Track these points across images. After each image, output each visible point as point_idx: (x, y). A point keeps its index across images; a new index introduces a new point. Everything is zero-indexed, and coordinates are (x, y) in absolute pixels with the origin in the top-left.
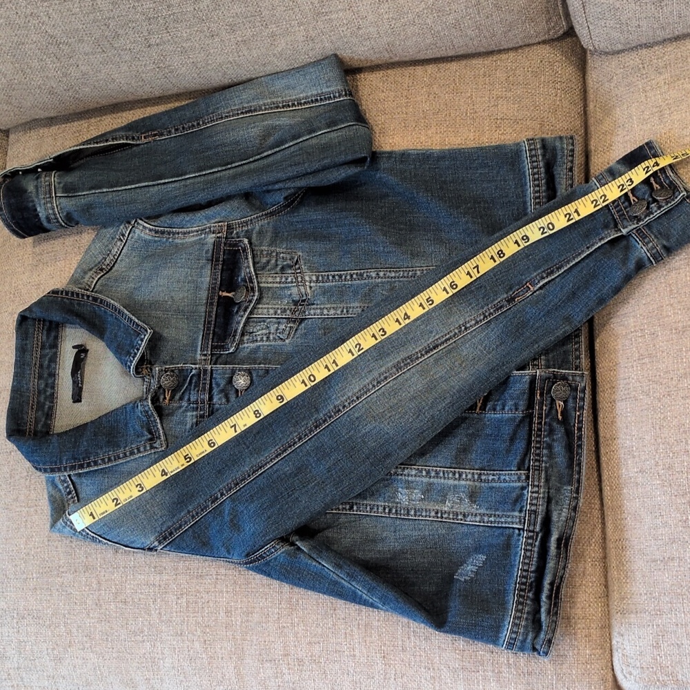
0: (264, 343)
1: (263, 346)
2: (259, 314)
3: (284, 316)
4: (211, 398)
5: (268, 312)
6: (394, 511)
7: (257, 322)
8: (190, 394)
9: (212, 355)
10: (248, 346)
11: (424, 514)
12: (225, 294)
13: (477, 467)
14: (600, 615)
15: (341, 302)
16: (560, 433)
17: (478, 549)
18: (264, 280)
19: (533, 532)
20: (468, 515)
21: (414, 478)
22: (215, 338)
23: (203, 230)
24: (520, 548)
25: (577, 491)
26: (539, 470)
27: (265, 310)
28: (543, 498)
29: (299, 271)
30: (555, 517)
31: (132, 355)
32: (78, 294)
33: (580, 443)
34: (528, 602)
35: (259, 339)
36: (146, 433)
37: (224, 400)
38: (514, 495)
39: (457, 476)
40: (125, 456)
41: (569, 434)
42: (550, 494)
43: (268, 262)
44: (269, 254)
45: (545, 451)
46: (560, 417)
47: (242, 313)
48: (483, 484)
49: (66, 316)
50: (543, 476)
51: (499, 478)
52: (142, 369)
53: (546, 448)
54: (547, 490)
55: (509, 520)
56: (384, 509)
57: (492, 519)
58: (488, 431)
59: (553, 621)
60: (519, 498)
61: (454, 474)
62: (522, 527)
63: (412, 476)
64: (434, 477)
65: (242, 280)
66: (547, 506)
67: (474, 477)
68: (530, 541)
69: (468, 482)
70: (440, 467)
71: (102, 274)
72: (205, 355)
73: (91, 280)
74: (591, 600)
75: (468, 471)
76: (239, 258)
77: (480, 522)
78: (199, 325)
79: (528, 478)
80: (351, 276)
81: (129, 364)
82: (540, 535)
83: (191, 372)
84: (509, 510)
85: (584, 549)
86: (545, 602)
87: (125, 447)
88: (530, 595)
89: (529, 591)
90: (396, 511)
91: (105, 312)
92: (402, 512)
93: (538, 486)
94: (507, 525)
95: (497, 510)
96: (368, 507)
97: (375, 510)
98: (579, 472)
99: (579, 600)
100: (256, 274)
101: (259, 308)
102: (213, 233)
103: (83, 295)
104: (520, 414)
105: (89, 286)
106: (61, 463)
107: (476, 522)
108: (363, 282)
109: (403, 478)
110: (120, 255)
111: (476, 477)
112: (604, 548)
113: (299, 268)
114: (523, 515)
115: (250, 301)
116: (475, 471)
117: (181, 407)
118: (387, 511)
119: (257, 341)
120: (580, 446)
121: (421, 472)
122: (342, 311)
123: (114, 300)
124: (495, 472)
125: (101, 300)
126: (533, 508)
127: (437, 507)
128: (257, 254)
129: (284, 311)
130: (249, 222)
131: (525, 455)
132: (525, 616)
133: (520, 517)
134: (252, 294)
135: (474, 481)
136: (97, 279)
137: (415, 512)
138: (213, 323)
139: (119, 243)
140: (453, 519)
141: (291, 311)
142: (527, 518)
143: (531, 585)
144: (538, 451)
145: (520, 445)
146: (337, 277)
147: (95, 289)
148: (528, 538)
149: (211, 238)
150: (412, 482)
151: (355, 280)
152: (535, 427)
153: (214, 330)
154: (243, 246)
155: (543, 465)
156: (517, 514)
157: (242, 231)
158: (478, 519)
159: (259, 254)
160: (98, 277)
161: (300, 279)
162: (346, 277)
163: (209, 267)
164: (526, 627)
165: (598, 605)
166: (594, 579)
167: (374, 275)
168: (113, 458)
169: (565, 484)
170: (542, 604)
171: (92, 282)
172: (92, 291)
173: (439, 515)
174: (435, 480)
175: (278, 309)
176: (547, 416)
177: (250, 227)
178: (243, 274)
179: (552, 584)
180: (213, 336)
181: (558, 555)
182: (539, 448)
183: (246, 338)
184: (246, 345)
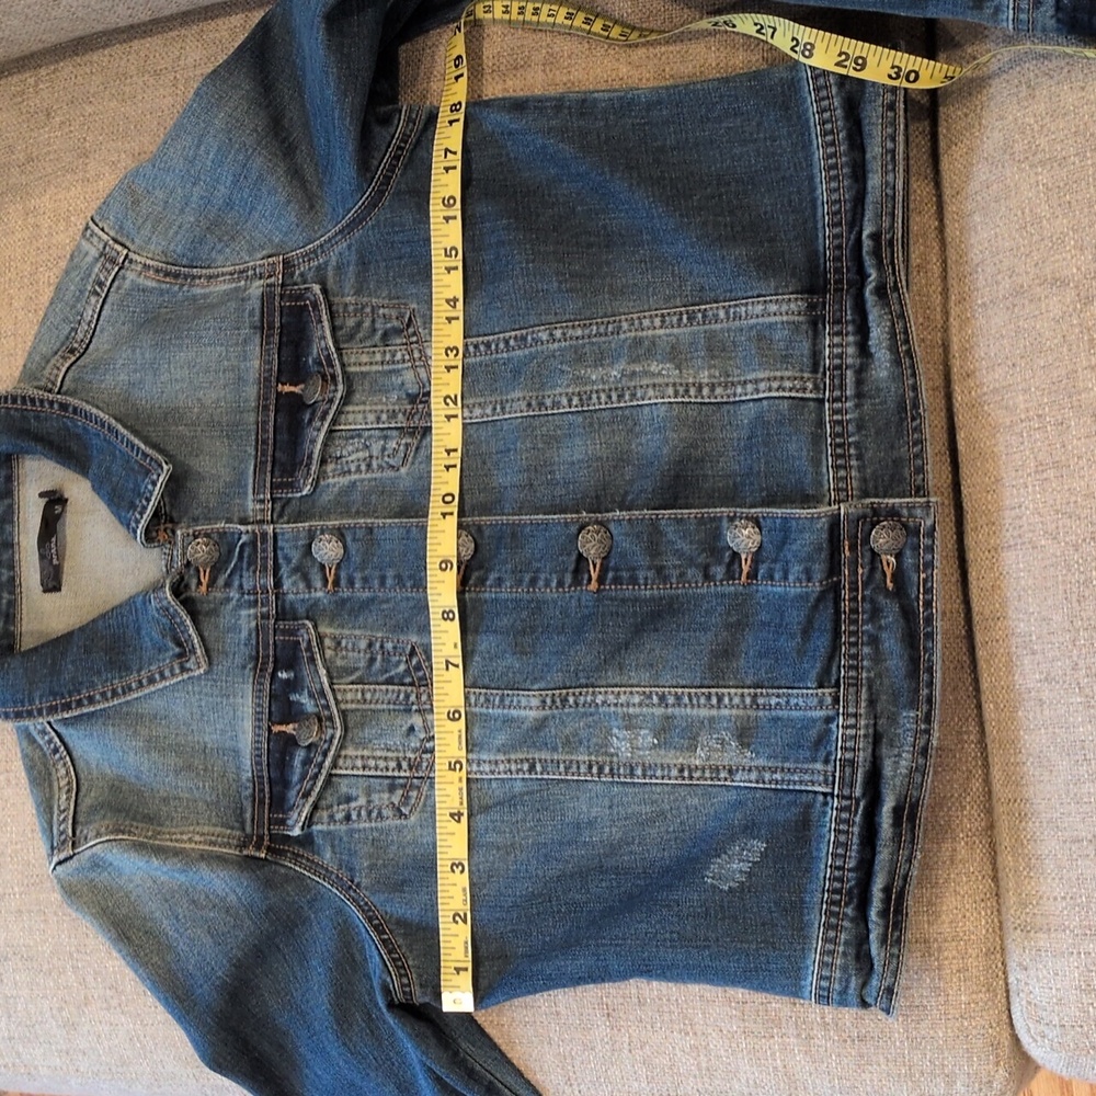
0: (363, 476)
1: (362, 481)
2: (350, 424)
3: (393, 425)
4: (278, 584)
5: (365, 418)
6: (607, 770)
7: (347, 439)
8: (241, 576)
9: (273, 500)
10: (335, 482)
11: (659, 773)
12: (288, 388)
13: (748, 682)
14: (984, 932)
15: (493, 391)
16: (891, 612)
17: (749, 829)
18: (353, 360)
19: (850, 798)
20: (737, 770)
21: (637, 710)
22: (276, 469)
23: (241, 272)
24: (827, 829)
25: (928, 719)
26: (857, 685)
27: (359, 416)
28: (865, 736)
29: (415, 339)
30: (887, 771)
31: (139, 509)
32: (33, 401)
33: (929, 629)
34: (846, 924)
35: (353, 469)
36: (171, 645)
37: (301, 586)
38: (813, 733)
39: (714, 701)
40: (141, 685)
41: (908, 614)
42: (878, 728)
43: (359, 325)
44: (360, 310)
45: (866, 650)
46: (890, 585)
47: (319, 424)
48: (761, 713)
49: (18, 442)
50: (864, 695)
51: (788, 702)
52: (157, 531)
53: (868, 644)
54: (872, 722)
55: (807, 777)
56: (590, 767)
57: (778, 776)
58: (764, 617)
59: (892, 955)
60: (823, 739)
61: (709, 697)
62: (829, 790)
63: (634, 705)
64: (673, 705)
65: (314, 361)
66: (874, 750)
67: (744, 702)
68: (845, 815)
69: (734, 712)
70: (683, 687)
71: (73, 359)
72: (262, 501)
73: (55, 371)
74: (967, 906)
75: (733, 691)
76: (307, 322)
77: (757, 782)
78: (248, 448)
79: (836, 700)
80: (507, 342)
81: (133, 525)
82: (862, 804)
83: (239, 539)
84: (806, 760)
85: (951, 816)
86: (876, 923)
87: (139, 671)
88: (850, 911)
89: (846, 905)
90: (611, 770)
91: (84, 428)
92: (622, 771)
93: (855, 715)
94: (803, 788)
95: (786, 759)
96: (562, 766)
97: (574, 769)
98: (930, 684)
99: (944, 908)
100: (338, 349)
101: (348, 412)
102: (260, 278)
103: (42, 401)
104: (816, 588)
105: (54, 384)
106: (31, 702)
107: (751, 782)
108: (527, 352)
109: (619, 710)
110: (98, 320)
111: (748, 700)
112: (989, 811)
113: (414, 334)
114: (830, 768)
115: (331, 401)
116: (746, 691)
117: (228, 600)
118: (595, 770)
119: (349, 472)
120: (930, 636)
121: (650, 696)
122: (495, 409)
123: (98, 407)
124: (781, 691)
125: (75, 409)
126: (849, 755)
127: (681, 760)
128: (338, 312)
129: (393, 415)
130: (319, 251)
131: (831, 658)
132: (841, 949)
133: (826, 772)
134: (333, 388)
135: (745, 708)
136: (64, 370)
137: (644, 770)
138: (271, 442)
139: (93, 299)
140: (712, 779)
141: (404, 414)
142: (837, 774)
143: (850, 892)
144: (853, 651)
145: (822, 642)
146: (482, 348)
147: (64, 388)
148: (841, 810)
149: (256, 288)
150: (637, 716)
151: (514, 349)
152: (846, 606)
153: (273, 456)
154: (313, 298)
155: (864, 675)
156: (819, 766)
157: (310, 269)
158: (753, 776)
159: (341, 310)
160: (67, 365)
161: (416, 355)
162: (497, 345)
163: (257, 340)
164: (844, 969)
165: (980, 913)
166: (972, 870)
167: (544, 336)
168: (120, 690)
169: (905, 707)
170: (871, 926)
171: (57, 376)
172: (59, 393)
173: (686, 774)
174: (677, 711)
175: (382, 411)
176: (865, 585)
177: (321, 261)
178: (315, 351)
179: (887, 890)
180: (273, 467)
181: (897, 838)
182: (856, 644)
183: (330, 467)
184: (331, 480)
